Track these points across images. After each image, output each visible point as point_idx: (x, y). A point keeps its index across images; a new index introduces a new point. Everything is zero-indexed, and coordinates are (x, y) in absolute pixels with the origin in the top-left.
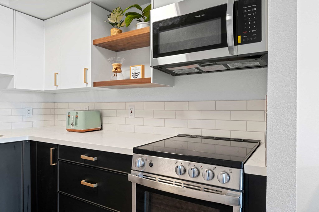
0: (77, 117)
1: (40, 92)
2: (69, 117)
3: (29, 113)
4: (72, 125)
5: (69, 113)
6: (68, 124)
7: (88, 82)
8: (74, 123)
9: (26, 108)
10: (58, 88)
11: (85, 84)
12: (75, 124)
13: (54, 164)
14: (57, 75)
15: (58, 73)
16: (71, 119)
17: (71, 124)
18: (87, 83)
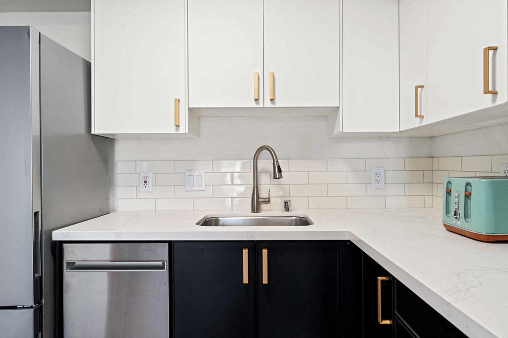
0: (468, 196)
1: (393, 135)
2: (449, 192)
3: (378, 179)
4: (455, 215)
5: (449, 183)
6: (447, 211)
7: (497, 90)
8: (461, 212)
9: (372, 170)
10: (425, 122)
11: (490, 96)
12: (462, 215)
13: (388, 322)
14: (422, 90)
15: (422, 87)
16: (453, 199)
17: (453, 213)
18: (495, 93)
